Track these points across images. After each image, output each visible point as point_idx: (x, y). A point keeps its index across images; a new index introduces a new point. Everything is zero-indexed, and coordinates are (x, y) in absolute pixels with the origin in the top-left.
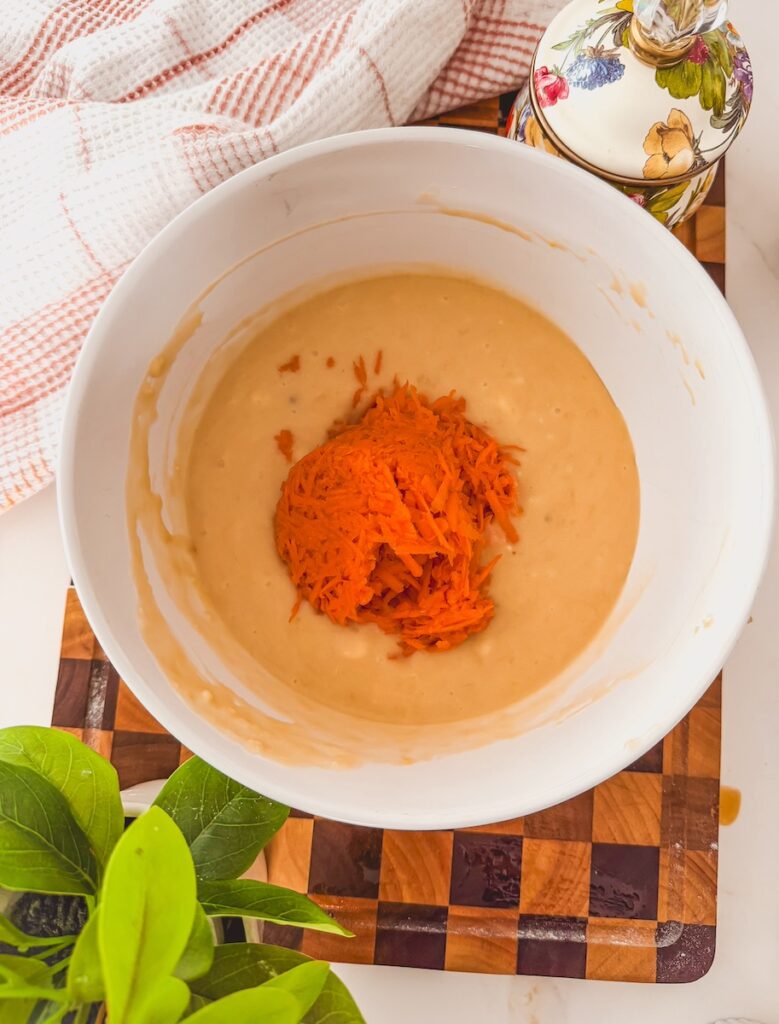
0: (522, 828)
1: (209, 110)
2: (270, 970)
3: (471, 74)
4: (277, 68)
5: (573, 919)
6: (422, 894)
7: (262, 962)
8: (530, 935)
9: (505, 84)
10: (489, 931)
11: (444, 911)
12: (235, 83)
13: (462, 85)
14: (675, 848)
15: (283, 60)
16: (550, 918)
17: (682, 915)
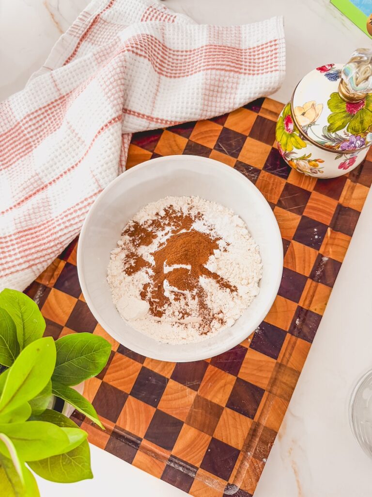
0: (185, 419)
5: (193, 466)
6: (134, 429)
8: (173, 465)
10: (156, 456)
14: (247, 454)
16: (183, 462)
17: (240, 484)
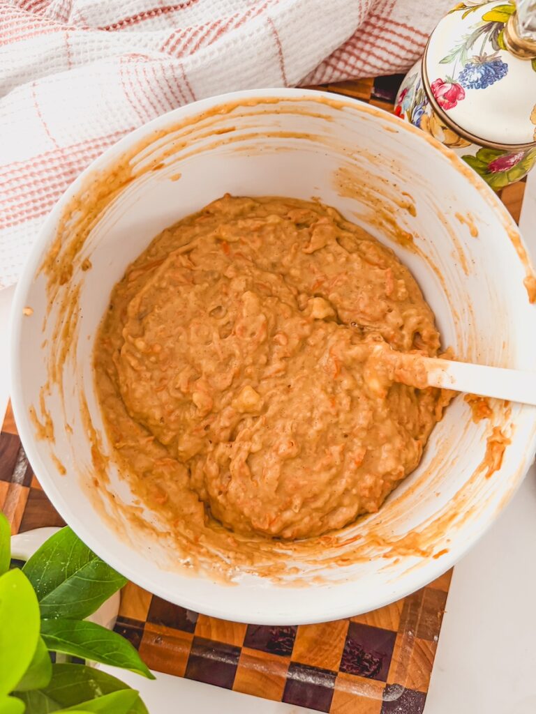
1: (163, 49)
2: (96, 687)
3: (358, 58)
4: (217, 28)
5: (327, 672)
6: (225, 636)
7: (92, 681)
8: (296, 676)
9: (382, 69)
10: (268, 668)
11: (238, 650)
12: (185, 33)
13: (350, 65)
14: (408, 636)
15: (222, 24)
16: (312, 668)
17: (404, 680)
